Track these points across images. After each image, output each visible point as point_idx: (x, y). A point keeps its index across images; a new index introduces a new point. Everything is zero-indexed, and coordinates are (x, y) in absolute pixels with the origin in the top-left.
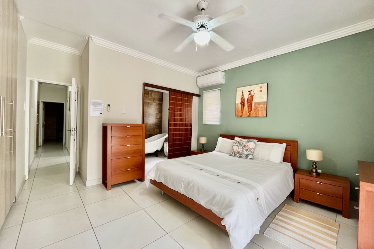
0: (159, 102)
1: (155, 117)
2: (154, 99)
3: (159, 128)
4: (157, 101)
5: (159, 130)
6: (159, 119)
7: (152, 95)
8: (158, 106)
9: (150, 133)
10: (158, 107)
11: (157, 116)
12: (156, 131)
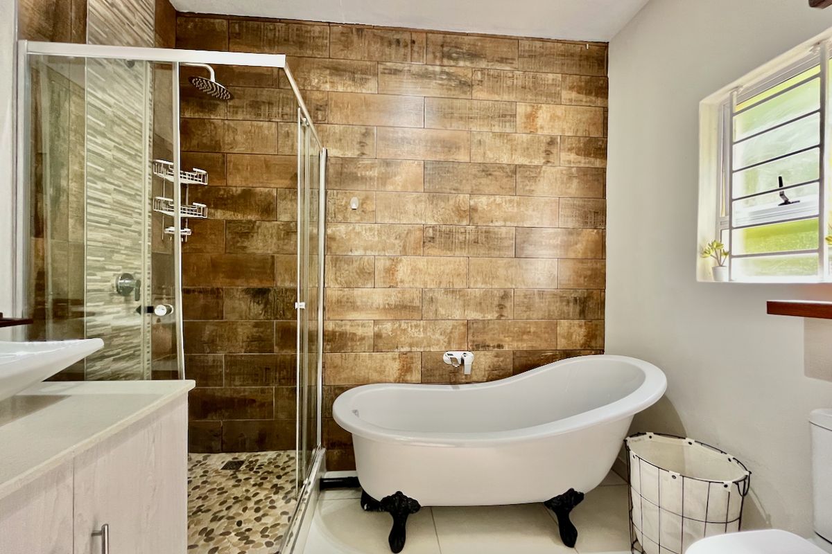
0: (584, 162)
1: (559, 253)
2: (552, 142)
3: (582, 314)
4: (573, 156)
5: (583, 331)
6: (582, 261)
7: (540, 122)
8: (575, 182)
9: (524, 346)
10: (574, 188)
11: (567, 246)
12: (569, 336)
